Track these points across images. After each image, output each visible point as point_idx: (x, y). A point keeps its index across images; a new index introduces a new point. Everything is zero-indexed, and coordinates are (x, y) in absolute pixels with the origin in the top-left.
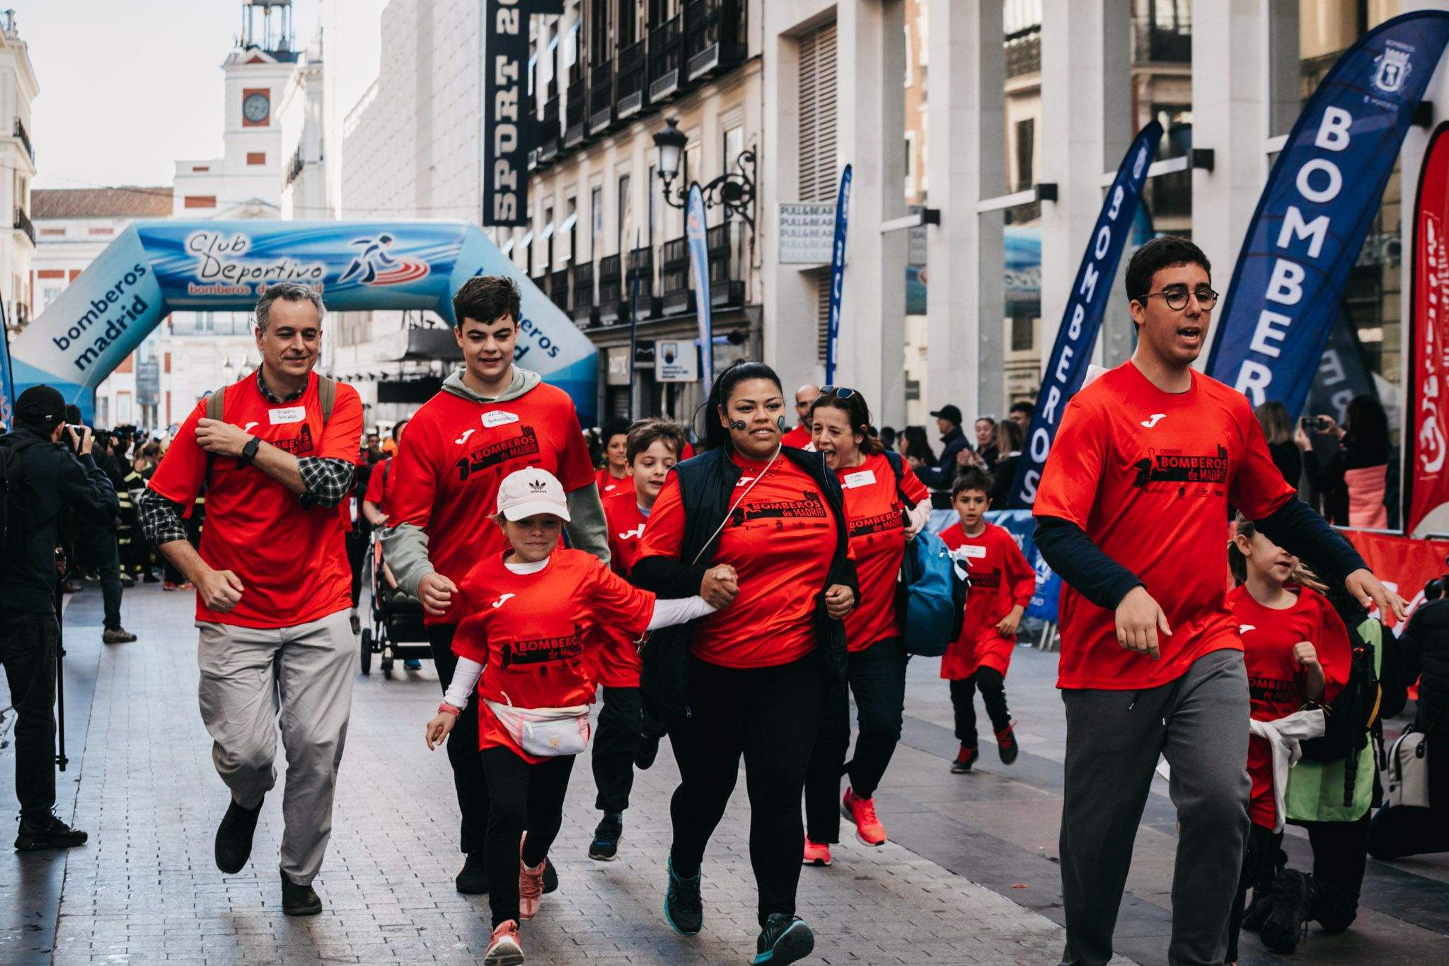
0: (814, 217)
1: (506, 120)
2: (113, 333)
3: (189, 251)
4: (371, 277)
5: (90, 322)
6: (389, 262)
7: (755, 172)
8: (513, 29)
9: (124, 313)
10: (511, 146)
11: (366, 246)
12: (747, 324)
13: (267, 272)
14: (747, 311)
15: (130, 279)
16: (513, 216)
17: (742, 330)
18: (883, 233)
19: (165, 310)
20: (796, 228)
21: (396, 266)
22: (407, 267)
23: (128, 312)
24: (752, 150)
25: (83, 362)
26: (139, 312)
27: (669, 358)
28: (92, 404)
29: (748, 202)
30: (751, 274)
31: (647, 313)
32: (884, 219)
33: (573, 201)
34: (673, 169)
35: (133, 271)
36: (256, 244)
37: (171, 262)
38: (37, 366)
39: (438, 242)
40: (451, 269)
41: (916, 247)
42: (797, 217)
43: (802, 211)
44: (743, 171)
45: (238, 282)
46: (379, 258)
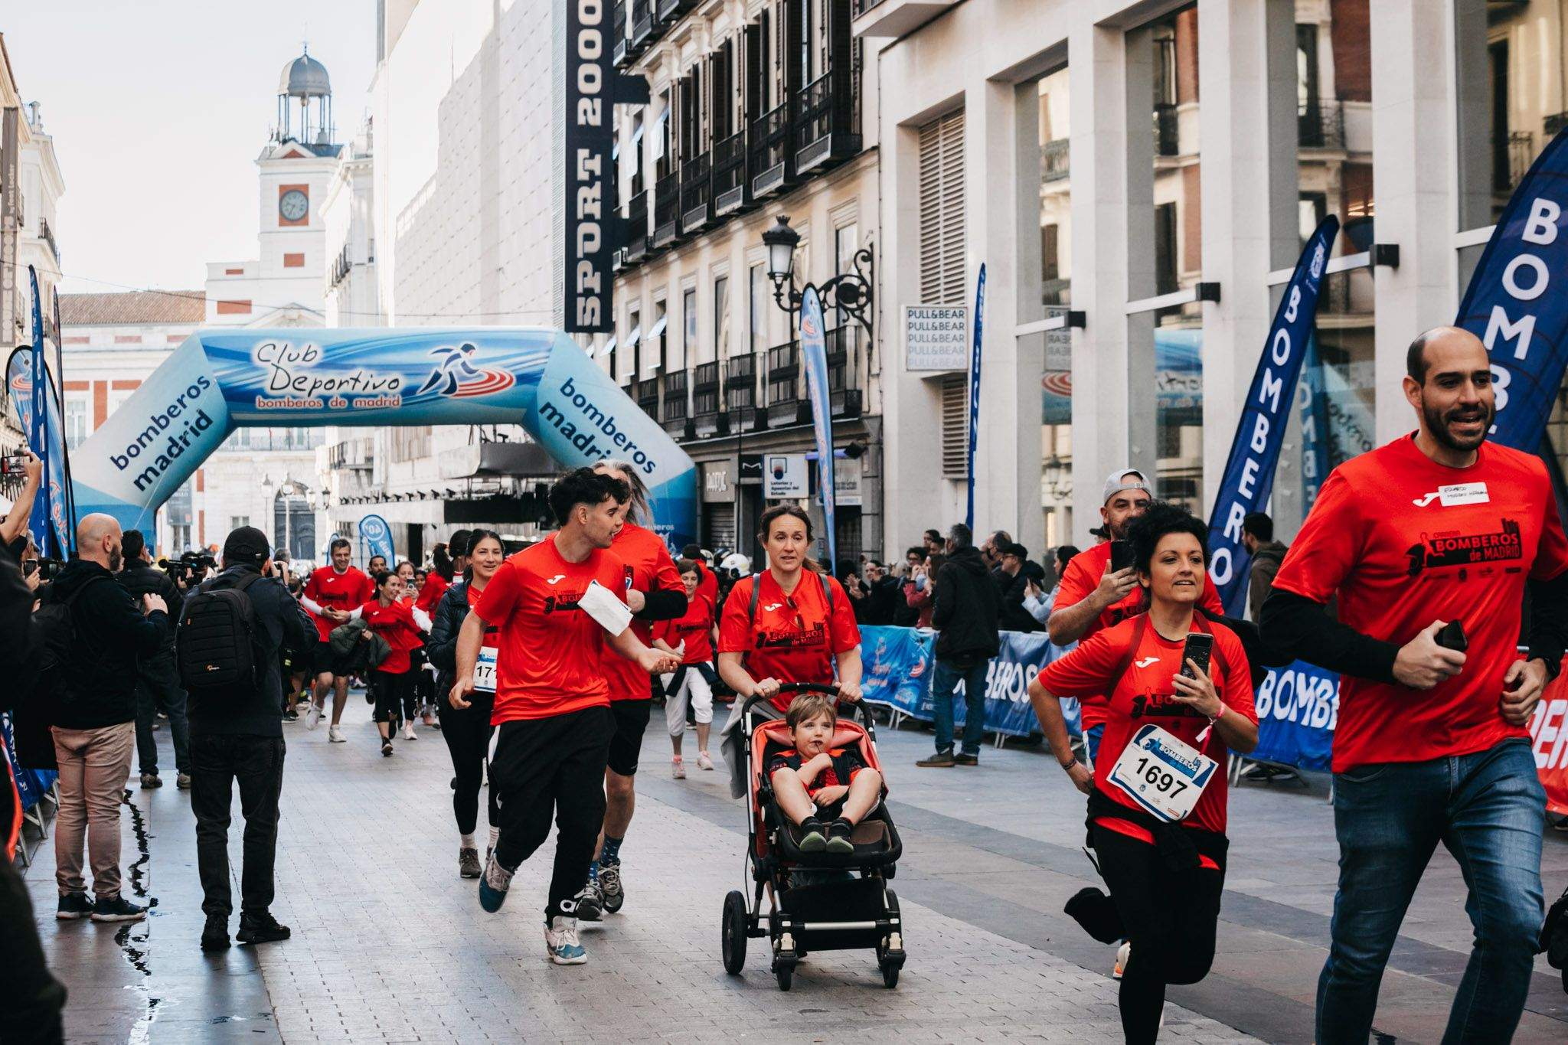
0: (944, 320)
1: (589, 218)
2: (175, 451)
3: (257, 362)
4: (452, 388)
5: (151, 439)
6: (471, 372)
7: (872, 273)
8: (596, 120)
9: (186, 428)
10: (594, 246)
11: (447, 355)
12: (866, 436)
13: (341, 384)
14: (866, 422)
15: (193, 392)
16: (597, 322)
18: (1017, 337)
19: (230, 426)
20: (925, 333)
21: (480, 376)
22: (492, 377)
23: (192, 429)
24: (869, 249)
25: (143, 481)
26: (202, 428)
27: (779, 474)
28: (152, 529)
29: (865, 305)
30: (868, 382)
31: (751, 425)
32: (1019, 323)
33: (662, 305)
34: (785, 270)
35: (197, 384)
36: (331, 353)
37: (237, 373)
38: (94, 487)
39: (524, 350)
40: (539, 379)
41: (1052, 351)
42: (925, 321)
43: (930, 315)
44: (859, 271)
45: (309, 394)
46: (460, 368)
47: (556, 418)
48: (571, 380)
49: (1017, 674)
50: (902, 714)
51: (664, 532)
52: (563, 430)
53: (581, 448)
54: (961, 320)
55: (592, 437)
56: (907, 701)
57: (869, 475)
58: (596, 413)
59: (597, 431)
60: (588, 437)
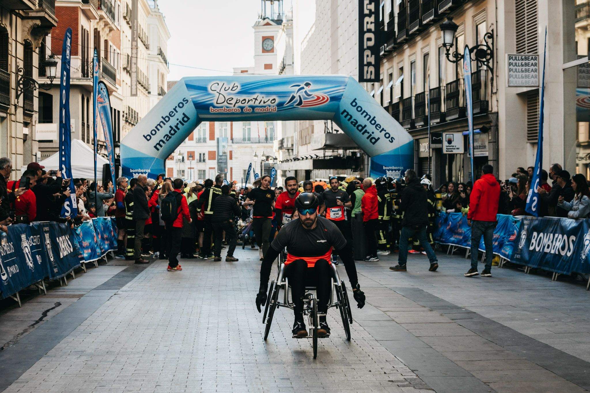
0: (527, 62)
1: (369, 31)
2: (172, 132)
3: (210, 91)
4: (300, 103)
5: (161, 127)
6: (309, 95)
7: (493, 44)
9: (178, 122)
10: (371, 43)
11: (298, 88)
12: (490, 122)
13: (249, 101)
14: (490, 115)
15: (181, 105)
16: (373, 77)
17: (488, 126)
18: (564, 70)
19: (198, 121)
20: (518, 68)
21: (313, 97)
22: (318, 98)
23: (180, 122)
24: (491, 32)
25: (158, 146)
26: (185, 122)
27: (450, 142)
28: (163, 168)
29: (490, 59)
30: (491, 96)
31: (438, 120)
32: (564, 63)
33: (402, 69)
34: (451, 42)
35: (182, 101)
36: (243, 87)
37: (202, 96)
38: (135, 149)
39: (334, 86)
40: (341, 99)
41: (581, 78)
42: (517, 62)
43: (520, 58)
44: (487, 43)
45: (234, 106)
46: (304, 94)
47: (349, 117)
48: (355, 99)
49: (564, 240)
50: (505, 260)
51: (399, 170)
52: (352, 122)
53: (360, 131)
54: (536, 61)
55: (365, 126)
56: (507, 253)
57: (492, 141)
58: (367, 114)
59: (368, 123)
60: (363, 126)
